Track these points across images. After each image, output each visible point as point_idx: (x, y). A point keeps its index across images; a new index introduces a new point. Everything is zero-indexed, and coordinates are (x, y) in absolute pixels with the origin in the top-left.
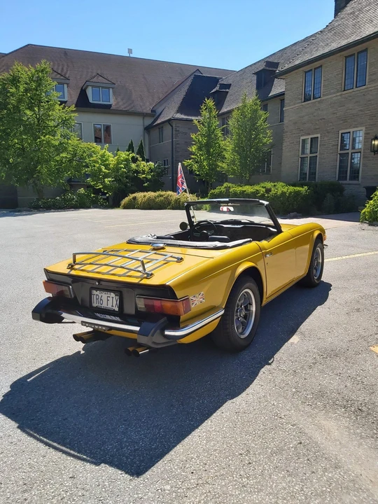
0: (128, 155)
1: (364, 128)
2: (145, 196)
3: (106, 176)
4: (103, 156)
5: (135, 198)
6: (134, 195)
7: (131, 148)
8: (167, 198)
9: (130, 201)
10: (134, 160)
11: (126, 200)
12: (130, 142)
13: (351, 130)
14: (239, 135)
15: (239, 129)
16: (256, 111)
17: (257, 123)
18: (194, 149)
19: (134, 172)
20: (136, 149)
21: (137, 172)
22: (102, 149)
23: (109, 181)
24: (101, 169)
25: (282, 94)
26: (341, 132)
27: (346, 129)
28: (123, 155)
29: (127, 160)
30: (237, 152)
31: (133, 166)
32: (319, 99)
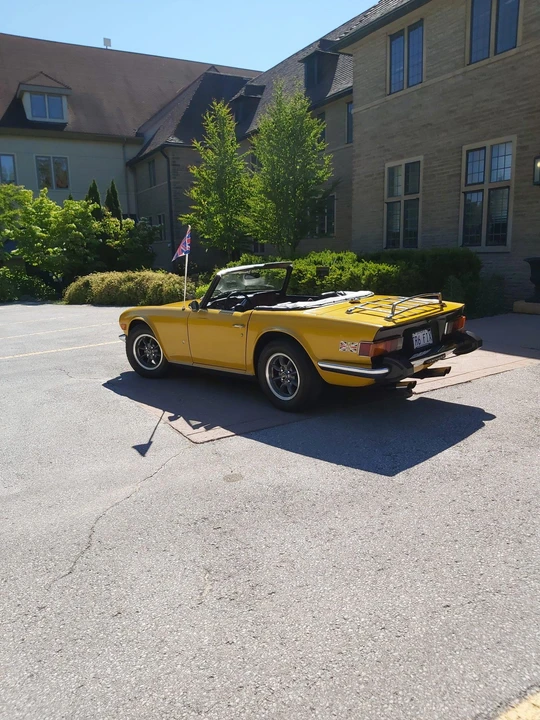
0: (86, 207)
1: (514, 138)
2: (103, 280)
3: (47, 243)
4: (39, 208)
5: (87, 284)
6: (87, 278)
7: (93, 195)
8: (139, 284)
9: (78, 289)
10: (98, 215)
11: (73, 287)
12: (91, 184)
13: (488, 143)
14: (272, 162)
15: (270, 152)
16: (301, 118)
17: (305, 141)
18: (194, 194)
19: (98, 237)
20: (103, 197)
21: (105, 236)
22: (36, 196)
23: (54, 253)
24: (33, 233)
25: (349, 92)
26: (466, 148)
27: (476, 141)
28: (77, 206)
29: (83, 216)
30: (269, 195)
31: (96, 224)
32: (419, 86)
